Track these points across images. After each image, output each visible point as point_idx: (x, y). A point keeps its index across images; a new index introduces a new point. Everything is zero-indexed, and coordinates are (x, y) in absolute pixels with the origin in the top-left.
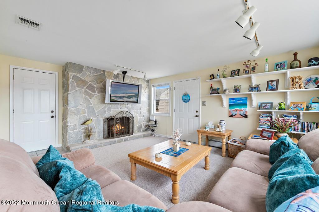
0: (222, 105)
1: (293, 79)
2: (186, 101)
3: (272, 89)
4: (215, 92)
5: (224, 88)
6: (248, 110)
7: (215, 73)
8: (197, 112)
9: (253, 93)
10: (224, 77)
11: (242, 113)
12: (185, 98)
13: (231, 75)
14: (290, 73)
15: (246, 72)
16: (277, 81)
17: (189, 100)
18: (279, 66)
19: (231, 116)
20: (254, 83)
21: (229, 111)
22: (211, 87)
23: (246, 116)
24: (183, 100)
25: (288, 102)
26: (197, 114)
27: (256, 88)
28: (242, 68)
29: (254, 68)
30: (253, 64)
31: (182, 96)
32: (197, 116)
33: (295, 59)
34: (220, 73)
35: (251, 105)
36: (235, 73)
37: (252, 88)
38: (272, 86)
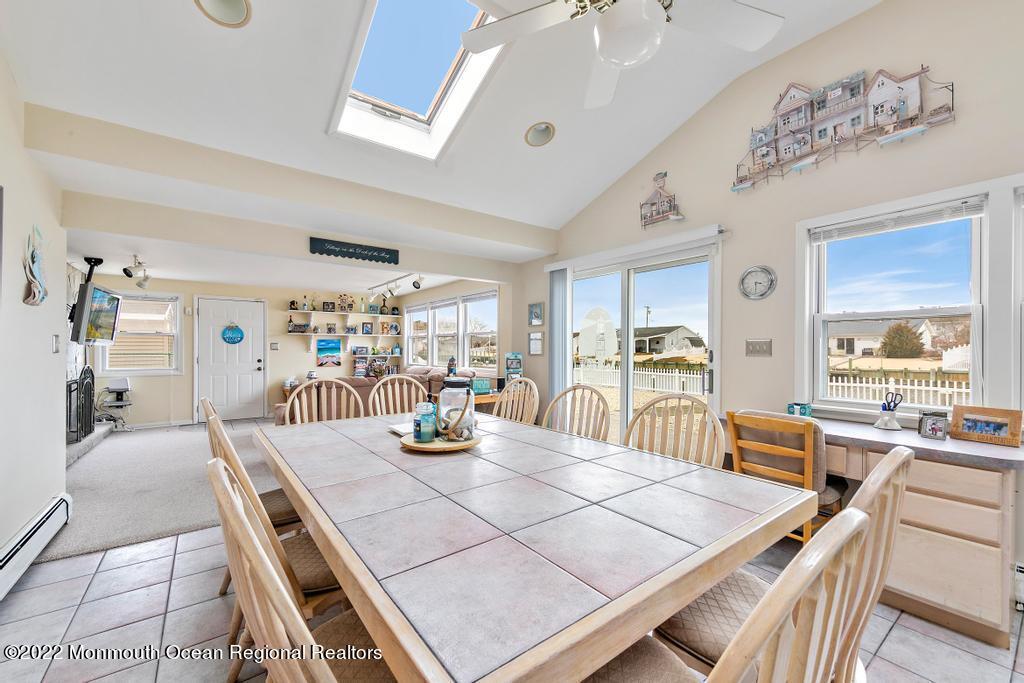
0: (308, 349)
1: (383, 324)
2: (232, 341)
3: (368, 333)
4: (301, 329)
5: (312, 325)
6: (343, 355)
7: (299, 300)
8: (259, 361)
9: (351, 335)
10: (314, 309)
11: (335, 360)
12: (229, 334)
13: (324, 310)
14: (382, 318)
15: (342, 309)
16: (372, 324)
17: (242, 338)
18: (372, 309)
19: (321, 365)
20: (350, 323)
21: (318, 359)
22: (291, 321)
23: (339, 364)
24: (224, 339)
25: (378, 347)
26: (261, 365)
27: (352, 330)
28: (337, 302)
29: (350, 306)
30: (349, 301)
31: (222, 329)
32: (259, 369)
33: (384, 306)
34: (308, 302)
35: (345, 349)
36: (328, 307)
37: (349, 329)
38: (367, 330)
